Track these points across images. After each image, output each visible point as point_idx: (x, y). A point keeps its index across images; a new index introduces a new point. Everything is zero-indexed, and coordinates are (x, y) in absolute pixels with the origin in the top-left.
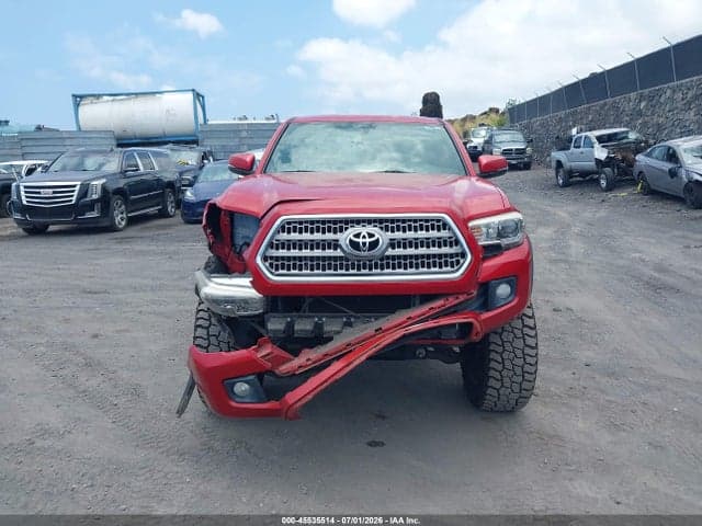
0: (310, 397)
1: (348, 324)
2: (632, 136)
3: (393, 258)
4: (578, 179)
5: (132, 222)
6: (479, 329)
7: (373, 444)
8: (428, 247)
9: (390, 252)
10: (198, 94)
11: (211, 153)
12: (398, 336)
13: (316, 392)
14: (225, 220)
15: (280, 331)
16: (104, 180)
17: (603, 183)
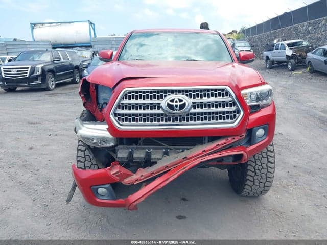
0: (143, 199)
1: (166, 153)
2: (305, 44)
3: (195, 114)
4: (276, 65)
5: (57, 86)
6: (247, 157)
7: (180, 218)
8: (216, 107)
9: (193, 111)
10: (91, 23)
11: (97, 52)
12: (198, 163)
13: (147, 195)
14: (93, 89)
15: (124, 158)
16: (43, 65)
17: (290, 67)
